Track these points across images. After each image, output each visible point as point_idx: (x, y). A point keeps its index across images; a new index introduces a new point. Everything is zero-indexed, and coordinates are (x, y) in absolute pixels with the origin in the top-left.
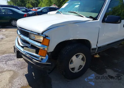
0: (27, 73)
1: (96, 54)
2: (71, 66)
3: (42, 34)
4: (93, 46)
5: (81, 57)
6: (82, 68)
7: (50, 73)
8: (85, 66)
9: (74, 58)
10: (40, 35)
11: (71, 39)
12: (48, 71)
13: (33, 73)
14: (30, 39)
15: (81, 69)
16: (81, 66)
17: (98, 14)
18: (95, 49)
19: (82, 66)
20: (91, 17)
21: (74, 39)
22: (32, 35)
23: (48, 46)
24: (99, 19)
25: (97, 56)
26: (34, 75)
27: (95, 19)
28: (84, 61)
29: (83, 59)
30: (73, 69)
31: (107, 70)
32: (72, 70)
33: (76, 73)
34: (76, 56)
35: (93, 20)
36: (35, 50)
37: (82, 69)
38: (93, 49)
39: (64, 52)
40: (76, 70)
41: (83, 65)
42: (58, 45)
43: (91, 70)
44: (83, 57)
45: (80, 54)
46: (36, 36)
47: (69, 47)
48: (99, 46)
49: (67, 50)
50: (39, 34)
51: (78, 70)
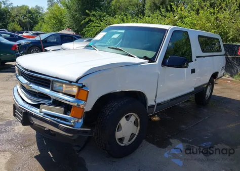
0: (39, 153)
1: (154, 115)
2: (118, 135)
3: (77, 82)
4: (151, 102)
5: (133, 119)
6: (134, 138)
7: (80, 150)
8: (138, 134)
9: (123, 121)
10: (73, 83)
11: (117, 91)
12: (76, 149)
13: (49, 153)
14: (52, 90)
15: (133, 140)
16: (133, 135)
17: (155, 53)
18: (153, 106)
19: (135, 135)
20: (145, 58)
21: (122, 91)
22: (57, 84)
23: (86, 101)
24: (157, 61)
25: (156, 118)
26: (52, 156)
27: (152, 60)
28: (137, 126)
29: (136, 123)
30: (121, 140)
31: (171, 140)
32: (120, 142)
33: (126, 146)
34: (126, 117)
35: (149, 62)
36: (62, 109)
37: (135, 140)
38: (150, 107)
39: (108, 112)
40: (126, 142)
41: (137, 134)
42: (98, 100)
43: (148, 143)
44: (136, 119)
45: (132, 115)
46: (64, 85)
47: (116, 104)
48: (158, 101)
49: (113, 108)
50: (71, 82)
51: (129, 141)
